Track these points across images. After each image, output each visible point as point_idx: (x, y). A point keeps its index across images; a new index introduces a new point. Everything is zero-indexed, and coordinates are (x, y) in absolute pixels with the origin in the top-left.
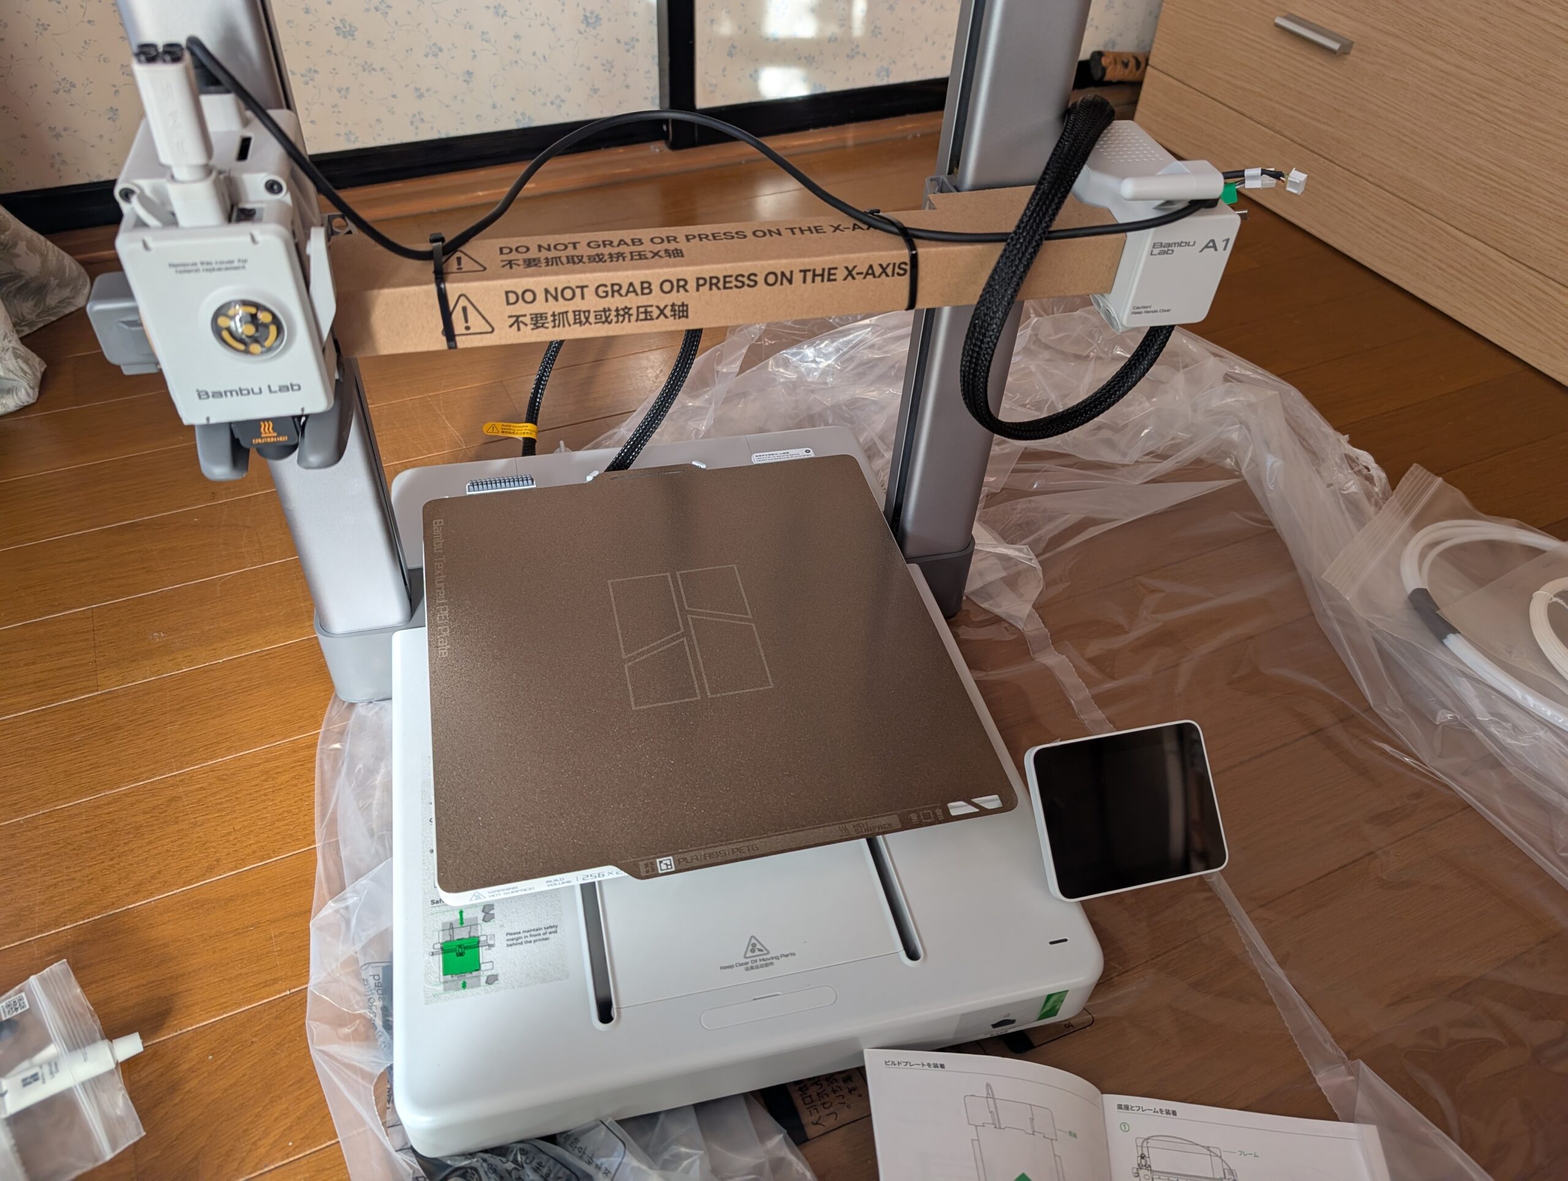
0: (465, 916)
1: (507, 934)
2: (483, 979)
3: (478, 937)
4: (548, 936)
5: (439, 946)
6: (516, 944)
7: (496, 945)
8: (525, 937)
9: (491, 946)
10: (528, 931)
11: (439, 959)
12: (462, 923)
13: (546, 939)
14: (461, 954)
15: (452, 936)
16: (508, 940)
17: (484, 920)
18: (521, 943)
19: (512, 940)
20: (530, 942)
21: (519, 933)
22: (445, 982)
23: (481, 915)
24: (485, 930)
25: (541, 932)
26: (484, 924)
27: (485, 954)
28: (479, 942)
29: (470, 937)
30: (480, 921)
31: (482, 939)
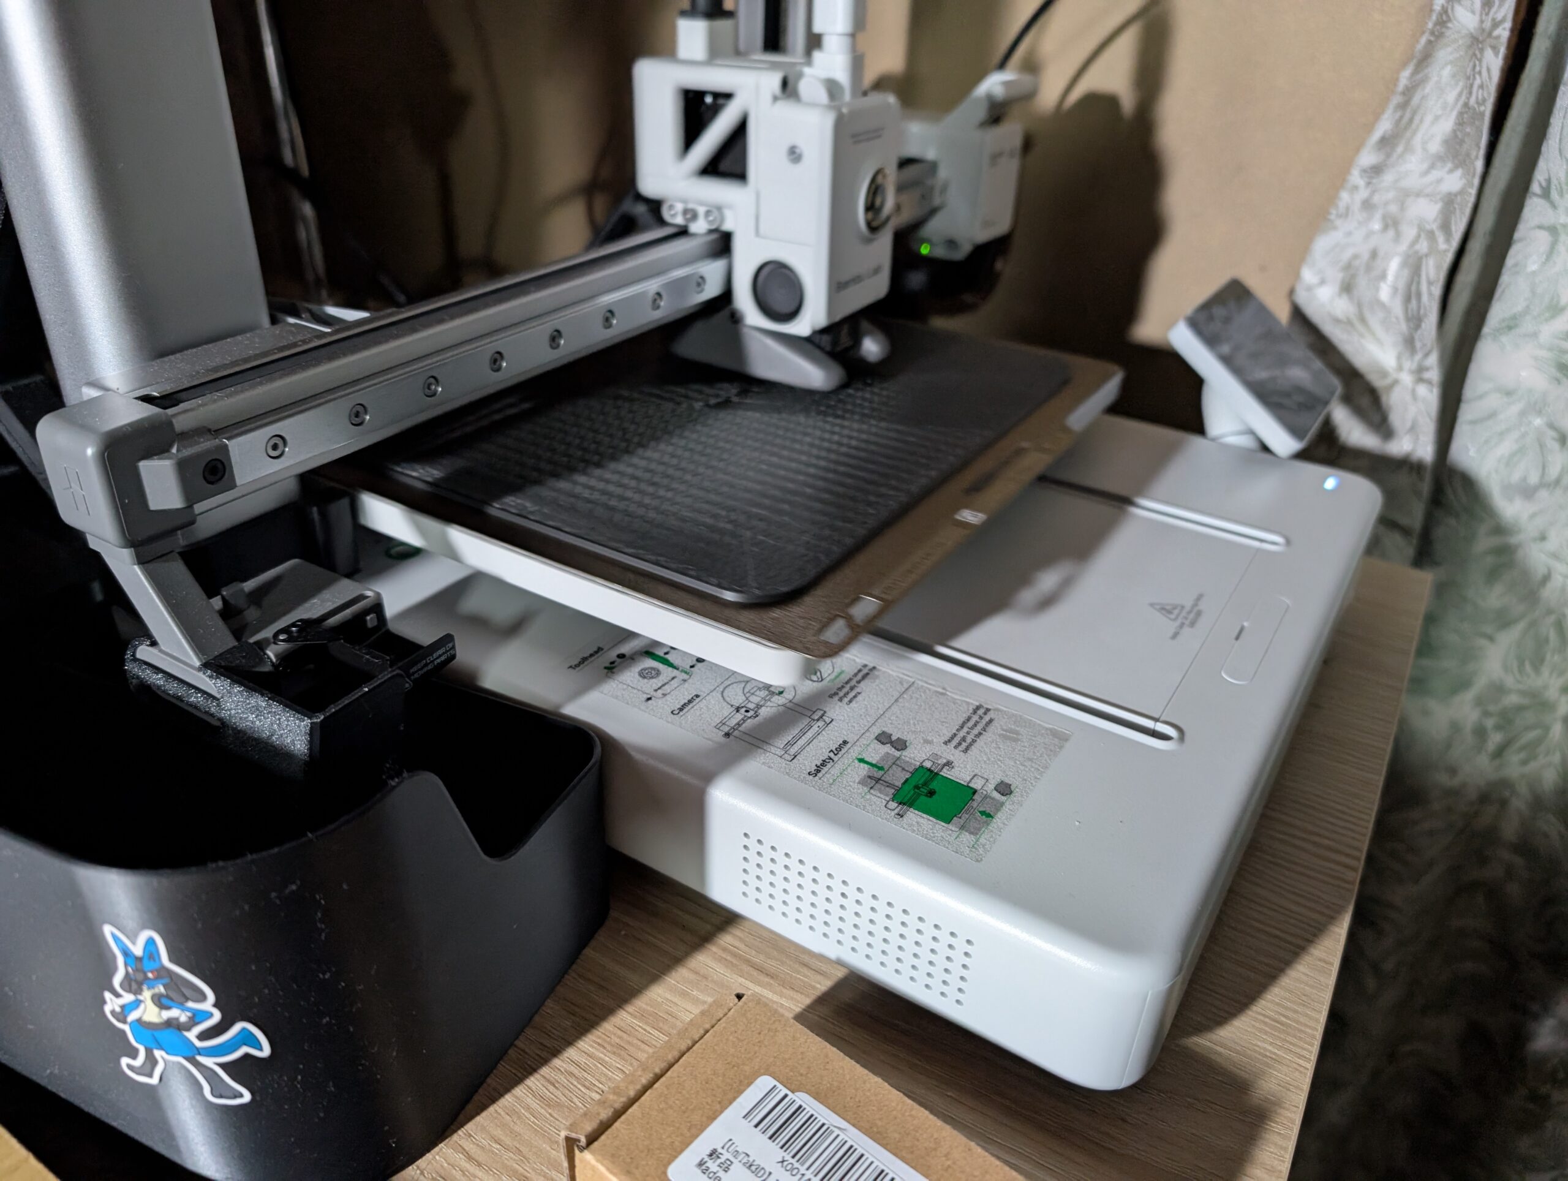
1: (946, 743)
2: (996, 795)
3: (921, 767)
4: (987, 718)
5: (893, 805)
6: (971, 745)
7: (952, 758)
8: (968, 733)
9: (949, 764)
10: (962, 727)
11: (913, 816)
12: (881, 768)
13: (991, 721)
15: (890, 785)
16: (956, 747)
18: (974, 741)
19: (960, 744)
20: (980, 734)
21: (955, 735)
22: (962, 828)
23: (888, 749)
24: (917, 755)
25: (975, 718)
28: (929, 770)
29: (913, 774)
30: (897, 754)
31: (928, 764)
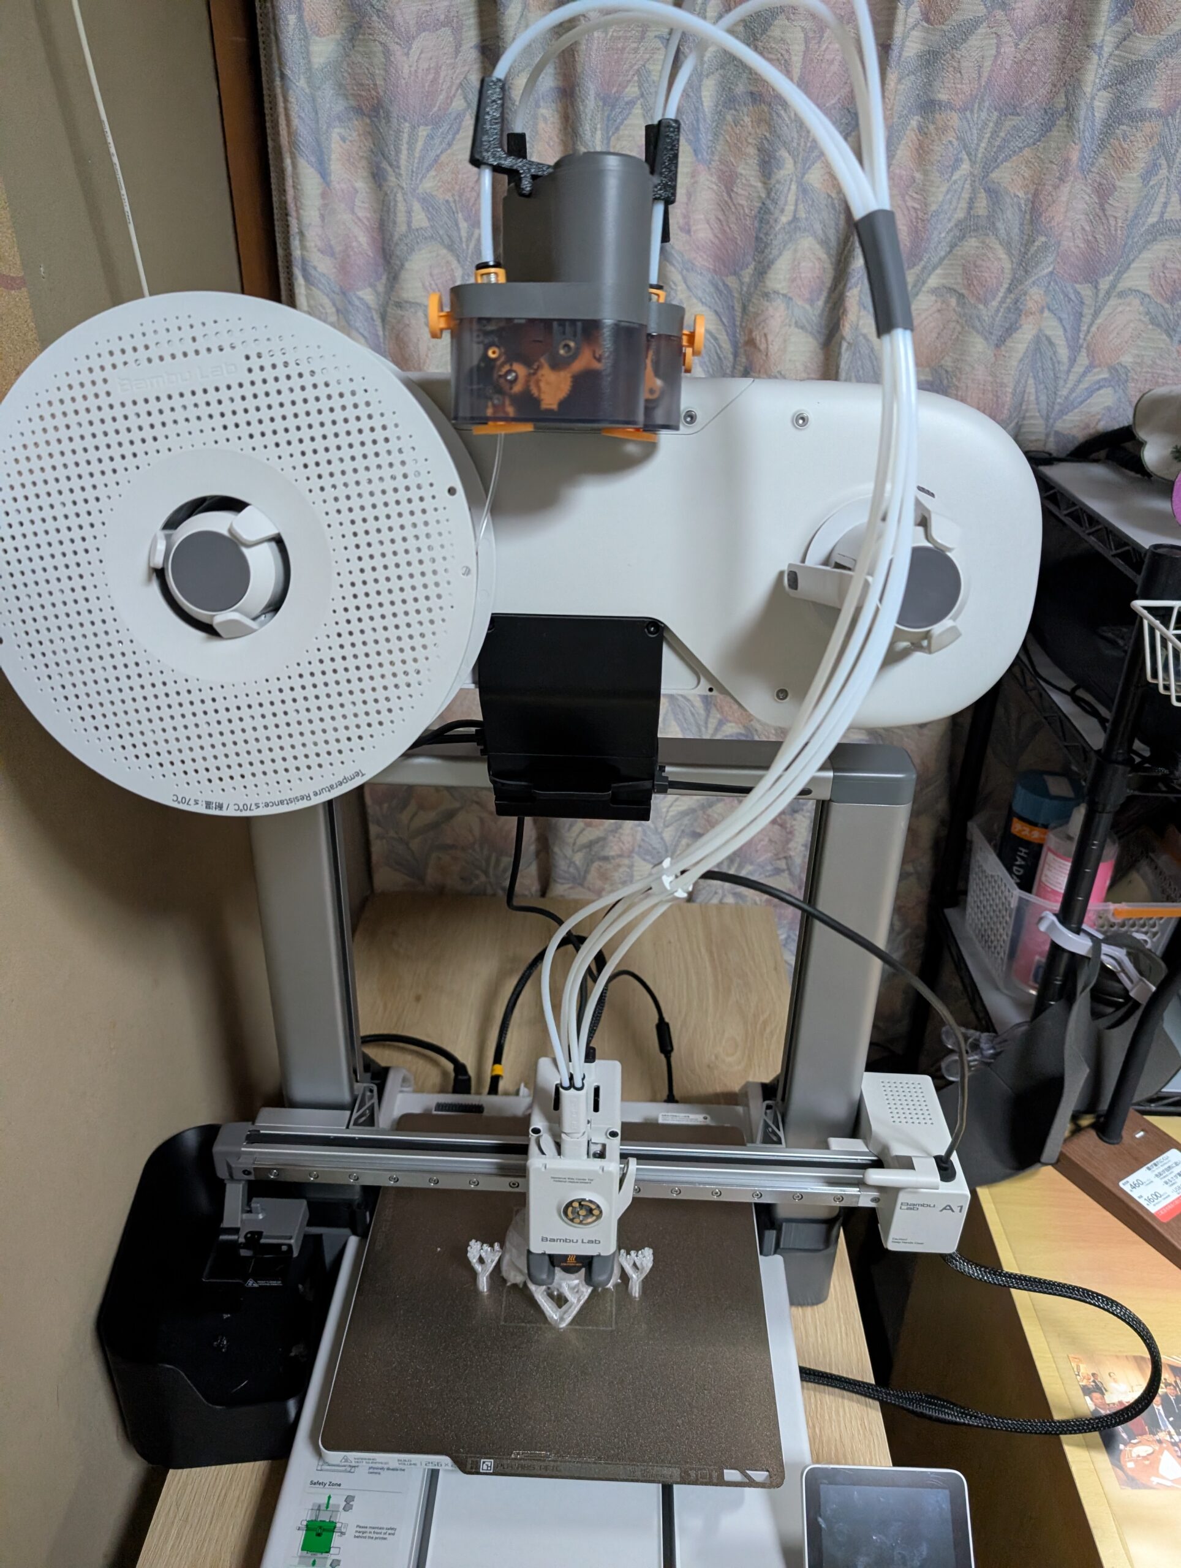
0: (331, 1502)
14: (319, 1535)
17: (344, 1509)
26: (343, 1513)
27: (336, 1541)
